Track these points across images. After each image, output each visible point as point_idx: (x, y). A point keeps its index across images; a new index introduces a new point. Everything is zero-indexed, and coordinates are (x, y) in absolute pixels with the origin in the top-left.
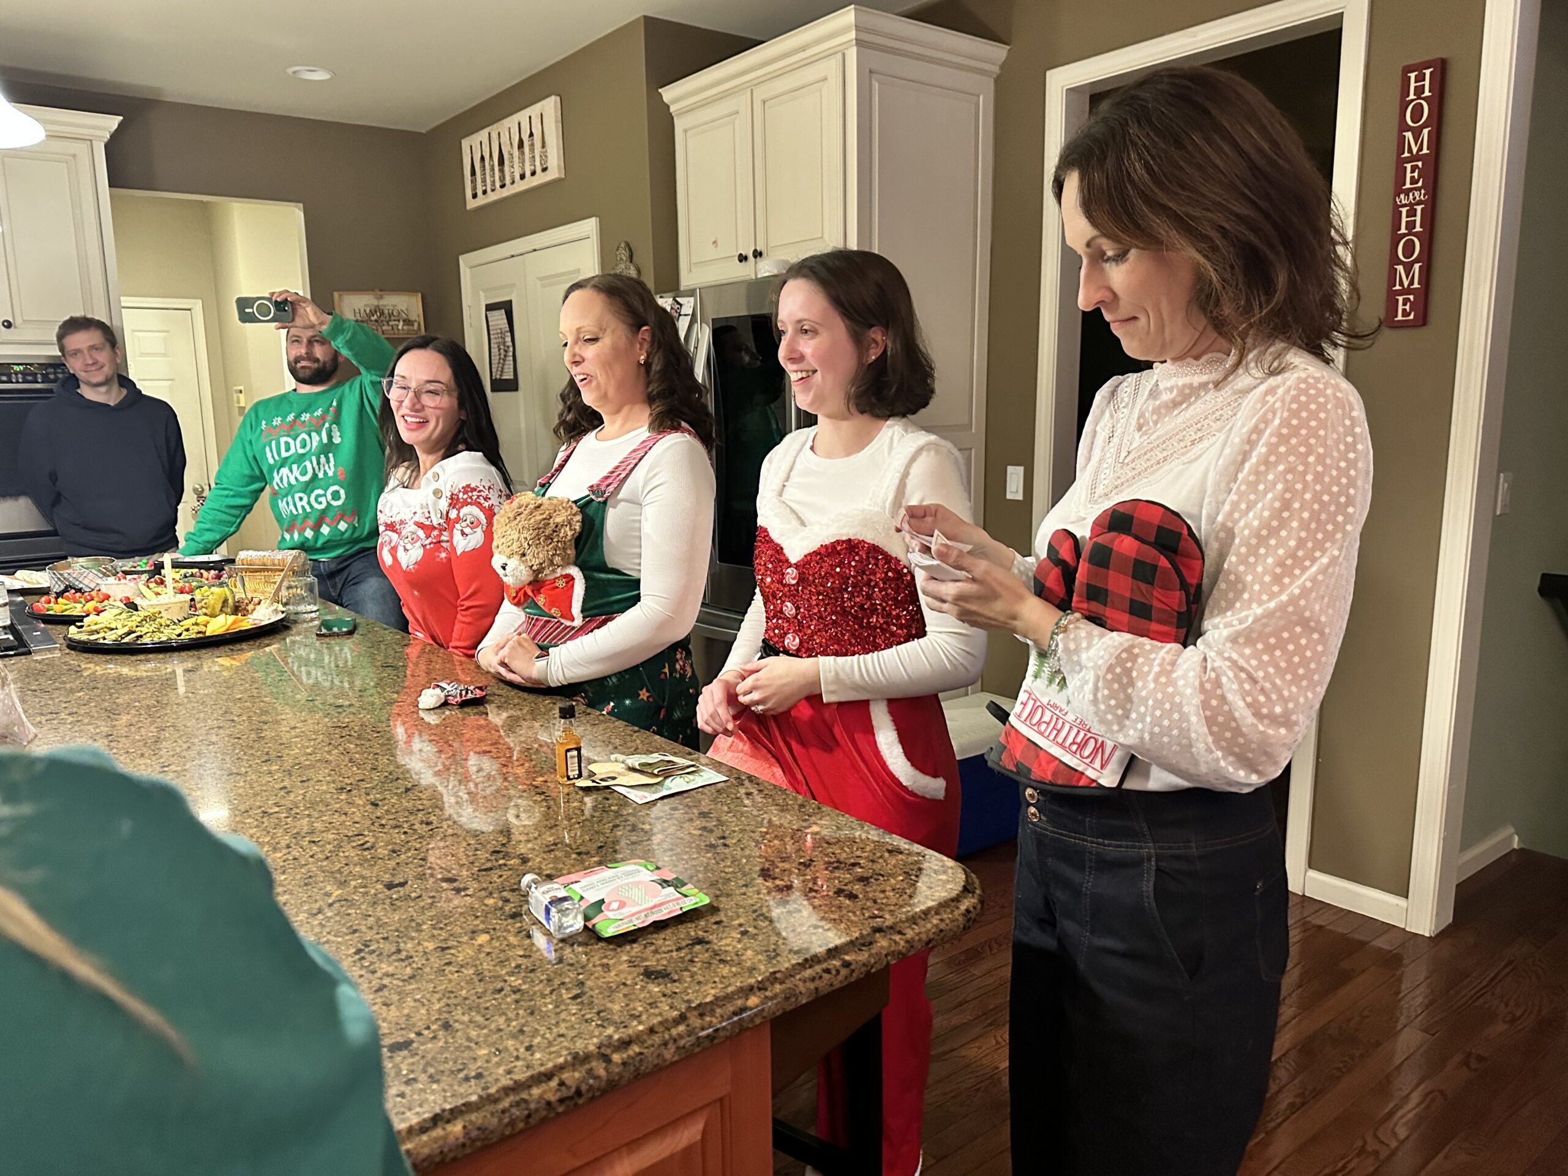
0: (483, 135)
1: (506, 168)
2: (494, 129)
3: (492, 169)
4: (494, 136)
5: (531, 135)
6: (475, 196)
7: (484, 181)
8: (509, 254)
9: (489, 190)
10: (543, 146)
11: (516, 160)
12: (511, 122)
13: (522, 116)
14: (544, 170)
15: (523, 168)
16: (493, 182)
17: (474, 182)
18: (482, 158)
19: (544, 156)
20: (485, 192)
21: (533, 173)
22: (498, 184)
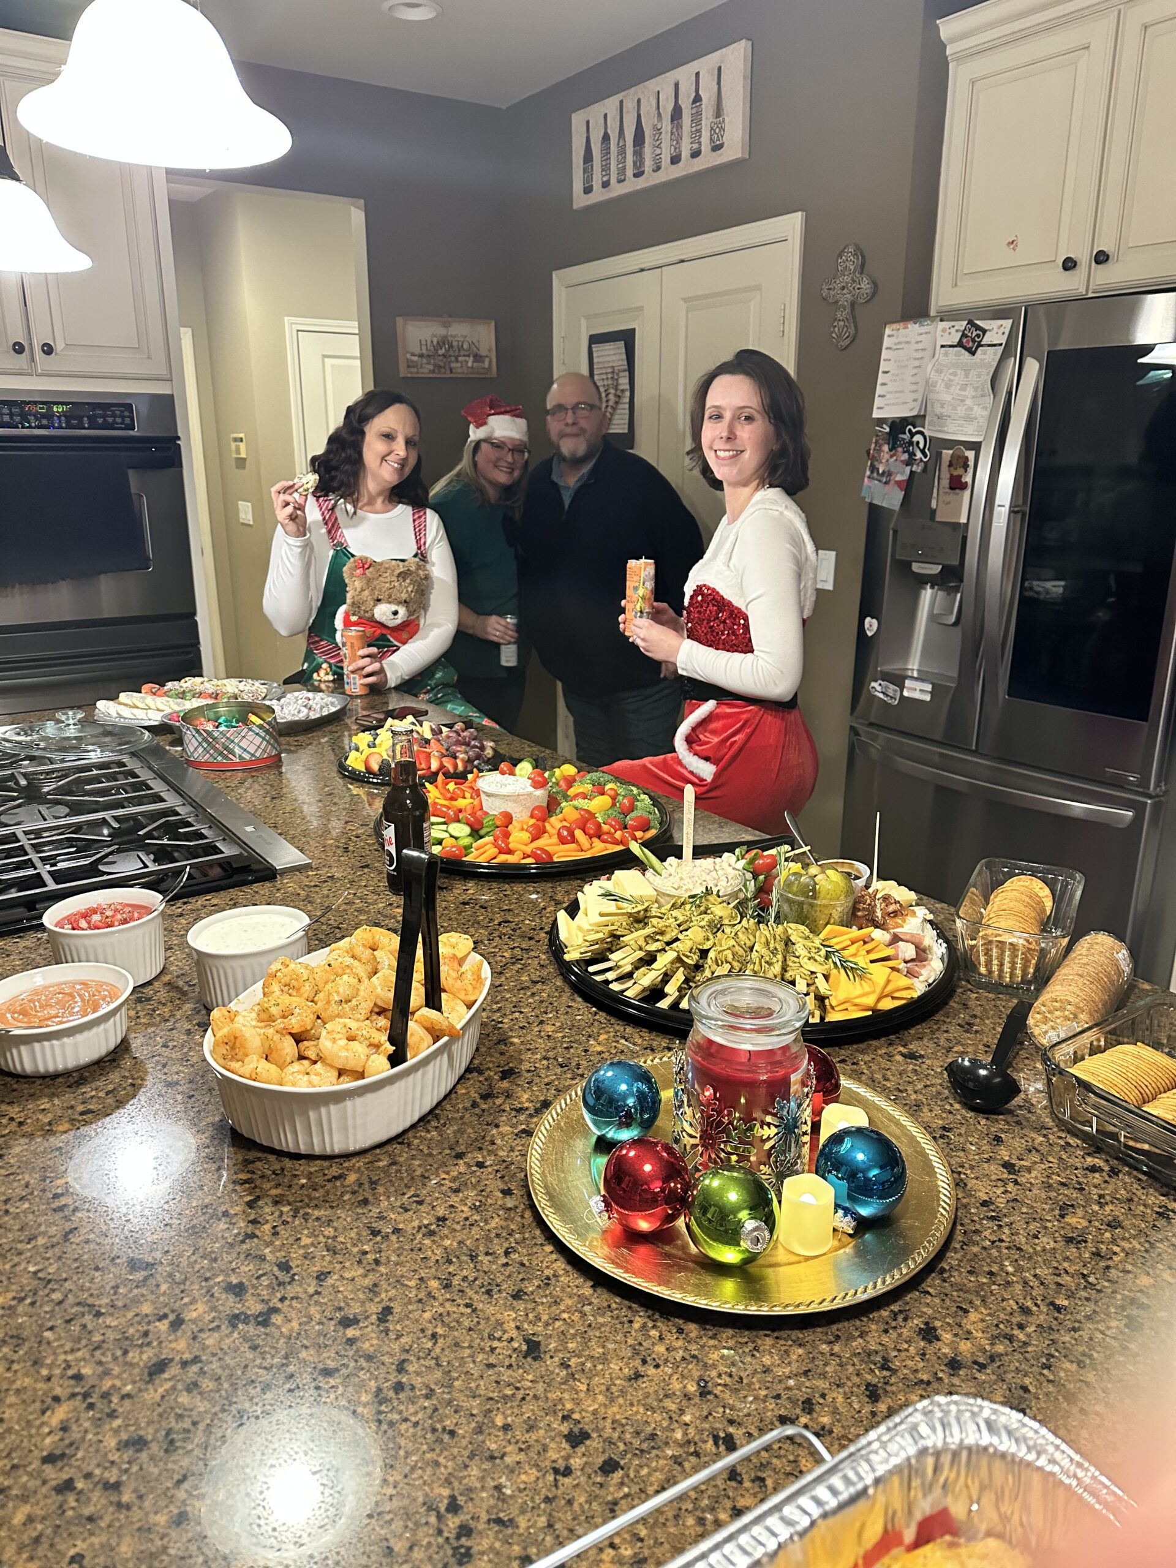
0: (610, 105)
1: (648, 150)
2: (629, 97)
3: (622, 151)
4: (630, 106)
5: (697, 99)
6: (588, 190)
7: (606, 168)
8: (636, 268)
9: (613, 180)
10: (719, 112)
11: (666, 137)
12: (664, 84)
13: (684, 74)
14: (716, 148)
15: (678, 147)
16: (622, 171)
17: (588, 171)
18: (606, 138)
19: (718, 128)
20: (606, 185)
21: (696, 154)
22: (630, 172)
